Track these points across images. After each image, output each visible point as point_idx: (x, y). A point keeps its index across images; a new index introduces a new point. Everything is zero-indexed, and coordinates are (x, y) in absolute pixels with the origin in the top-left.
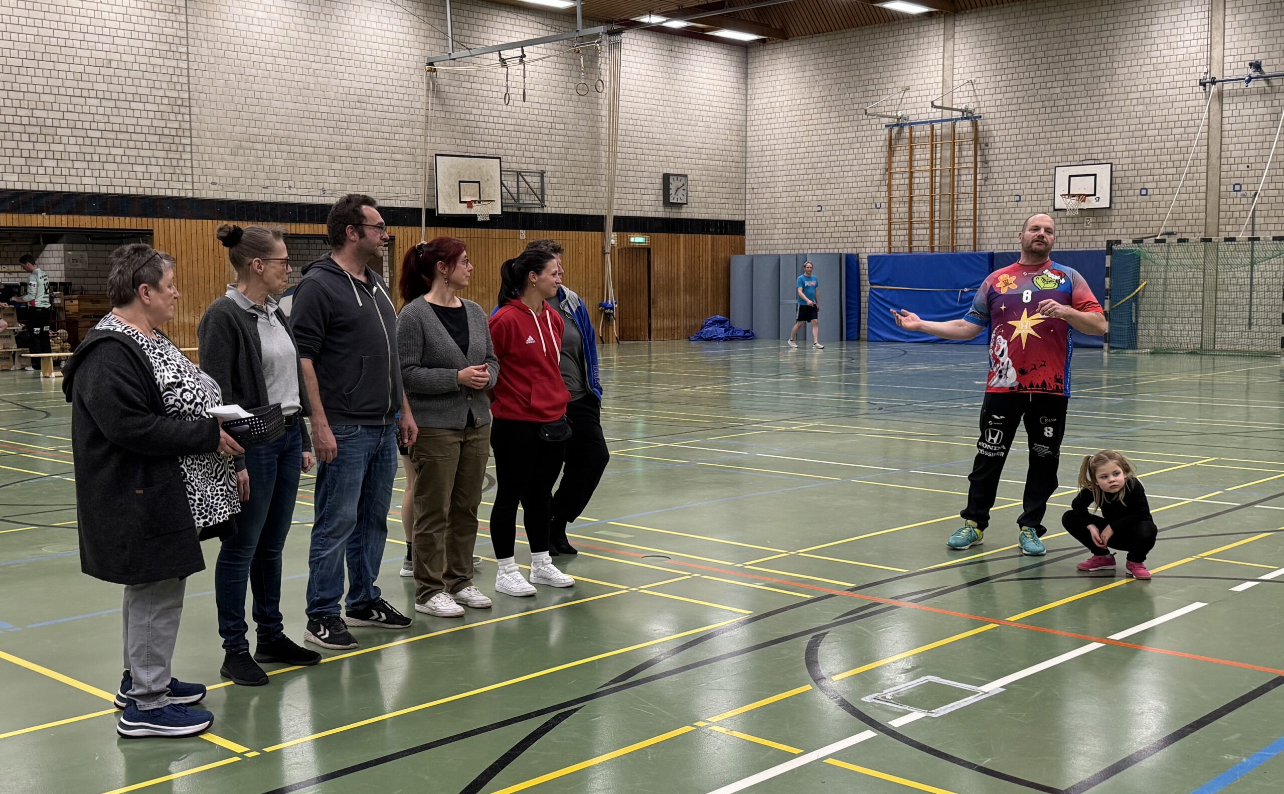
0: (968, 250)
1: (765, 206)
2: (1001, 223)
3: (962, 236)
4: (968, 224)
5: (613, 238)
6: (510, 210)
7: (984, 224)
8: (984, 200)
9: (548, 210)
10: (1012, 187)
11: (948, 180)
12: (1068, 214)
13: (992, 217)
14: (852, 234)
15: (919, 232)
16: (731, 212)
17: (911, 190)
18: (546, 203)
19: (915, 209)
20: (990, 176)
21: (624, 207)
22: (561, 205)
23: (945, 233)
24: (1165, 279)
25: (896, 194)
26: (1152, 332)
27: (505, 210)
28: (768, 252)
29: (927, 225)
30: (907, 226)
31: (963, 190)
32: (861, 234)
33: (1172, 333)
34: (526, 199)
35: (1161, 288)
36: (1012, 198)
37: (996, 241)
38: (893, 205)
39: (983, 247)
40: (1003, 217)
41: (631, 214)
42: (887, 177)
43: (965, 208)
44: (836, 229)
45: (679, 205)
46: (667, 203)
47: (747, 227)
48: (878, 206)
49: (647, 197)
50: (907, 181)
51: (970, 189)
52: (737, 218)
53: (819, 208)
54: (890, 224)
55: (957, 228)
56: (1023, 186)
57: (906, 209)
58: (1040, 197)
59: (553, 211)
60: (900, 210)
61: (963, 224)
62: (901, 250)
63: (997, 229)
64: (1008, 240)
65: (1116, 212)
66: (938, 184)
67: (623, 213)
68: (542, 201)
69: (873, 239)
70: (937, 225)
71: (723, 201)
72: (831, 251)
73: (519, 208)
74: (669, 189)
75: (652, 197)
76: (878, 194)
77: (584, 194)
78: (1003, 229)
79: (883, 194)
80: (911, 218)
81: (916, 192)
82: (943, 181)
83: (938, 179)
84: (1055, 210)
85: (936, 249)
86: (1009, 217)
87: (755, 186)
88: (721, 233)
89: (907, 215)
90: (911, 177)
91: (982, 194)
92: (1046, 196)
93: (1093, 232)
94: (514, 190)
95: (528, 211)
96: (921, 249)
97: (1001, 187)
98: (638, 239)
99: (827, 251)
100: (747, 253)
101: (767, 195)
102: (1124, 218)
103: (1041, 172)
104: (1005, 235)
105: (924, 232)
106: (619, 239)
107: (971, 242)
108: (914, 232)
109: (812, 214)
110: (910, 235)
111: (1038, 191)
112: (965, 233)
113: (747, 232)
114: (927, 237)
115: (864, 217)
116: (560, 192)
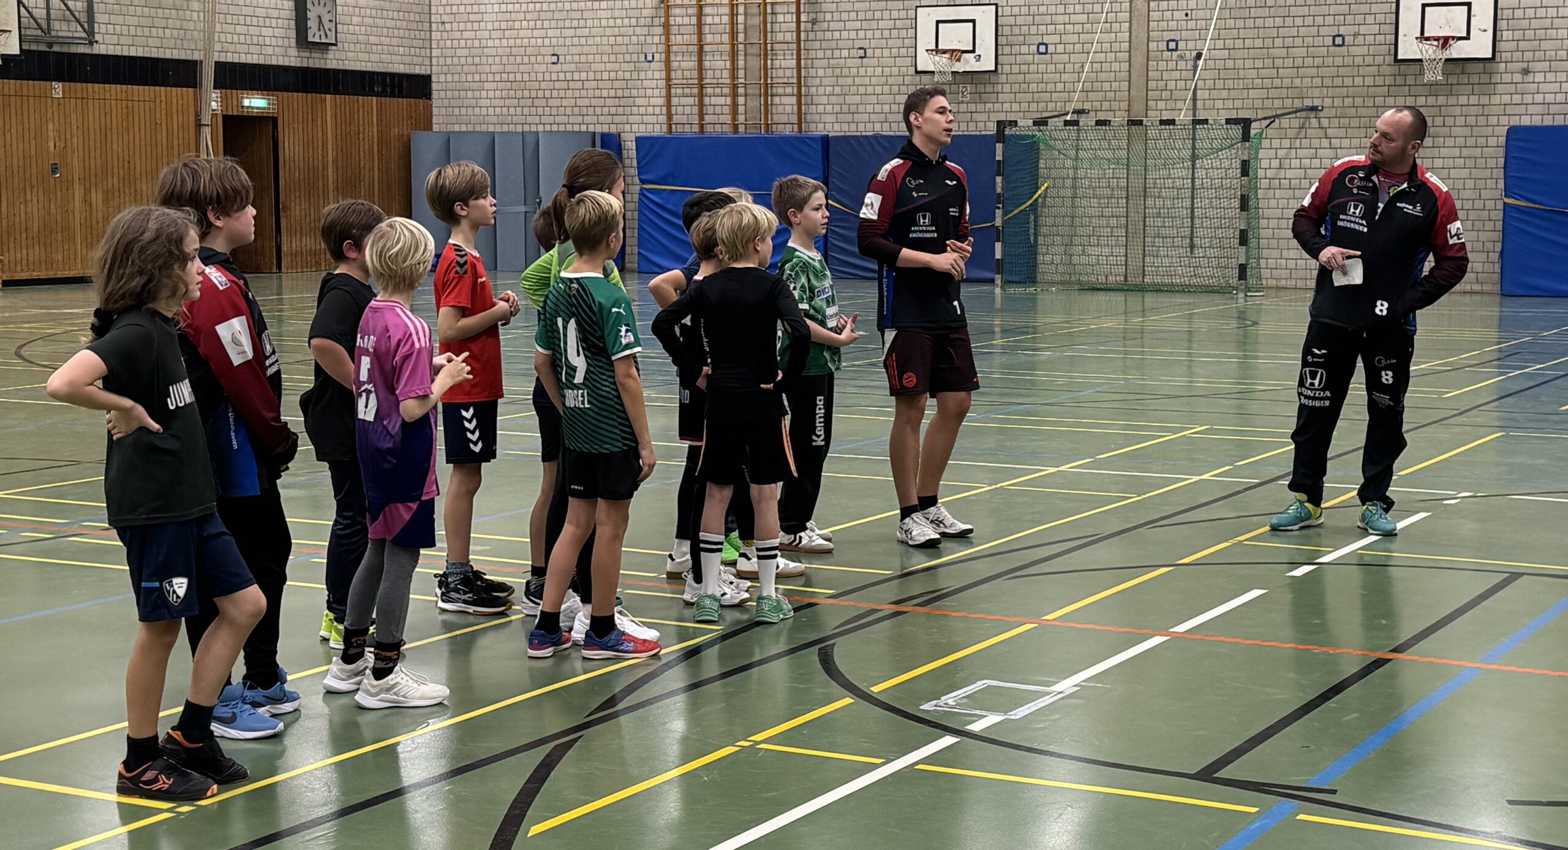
0: (788, 131)
1: (465, 52)
2: (837, 90)
3: (780, 109)
4: (789, 90)
5: (214, 102)
6: (34, 47)
7: (813, 90)
8: (812, 54)
9: (100, 49)
10: (853, 35)
11: (756, 21)
12: (937, 78)
13: (825, 81)
14: (609, 102)
15: (713, 100)
16: (407, 59)
17: (700, 34)
18: (97, 37)
19: (707, 64)
20: (820, 16)
21: (232, 48)
22: (123, 40)
23: (754, 103)
24: (1075, 178)
25: (676, 39)
26: (1057, 259)
27: (25, 47)
28: (470, 128)
29: (726, 91)
30: (695, 91)
31: (780, 37)
32: (623, 102)
33: (1084, 259)
34: (61, 29)
35: (1069, 193)
36: (854, 53)
37: (832, 118)
38: (673, 58)
39: (813, 127)
40: (841, 81)
41: (243, 59)
42: (662, 13)
43: (784, 64)
44: (583, 92)
45: (323, 47)
46: (302, 40)
47: (434, 86)
48: (650, 58)
49: (270, 32)
50: (694, 20)
51: (791, 37)
52: (417, 70)
53: (555, 59)
54: (669, 87)
55: (772, 96)
56: (869, 34)
57: (693, 64)
58: (895, 51)
59: (111, 51)
60: (684, 65)
61: (780, 91)
62: (687, 128)
63: (833, 99)
64: (849, 117)
65: (1003, 78)
66: (741, 27)
67: (230, 58)
68: (91, 32)
69: (642, 110)
70: (741, 91)
71: (395, 41)
72: (576, 128)
73: (50, 45)
74: (306, 19)
75: (278, 32)
76: (649, 39)
77: (163, 23)
78: (841, 99)
79: (656, 39)
80: (701, 78)
81: (708, 38)
82: (749, 22)
83: (741, 19)
84: (917, 72)
85: (741, 129)
86: (850, 81)
87: (445, 18)
88: (393, 95)
89: (695, 74)
90: (700, 15)
91: (810, 45)
92: (903, 51)
93: (972, 107)
94: (40, 13)
95: (65, 49)
96: (718, 128)
97: (837, 35)
98: (256, 102)
99: (569, 128)
100: (435, 128)
101: (466, 35)
102: (1016, 87)
103: (895, 14)
104: (845, 108)
105: (721, 101)
106: (224, 100)
107: (794, 119)
108: (707, 100)
109: (543, 68)
110: (701, 105)
111: (891, 43)
112: (785, 105)
113: (435, 95)
114: (726, 110)
115: (627, 75)
116: (121, 20)
